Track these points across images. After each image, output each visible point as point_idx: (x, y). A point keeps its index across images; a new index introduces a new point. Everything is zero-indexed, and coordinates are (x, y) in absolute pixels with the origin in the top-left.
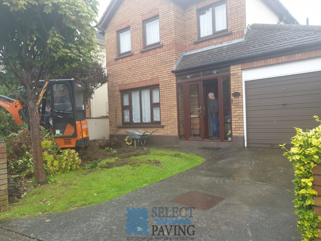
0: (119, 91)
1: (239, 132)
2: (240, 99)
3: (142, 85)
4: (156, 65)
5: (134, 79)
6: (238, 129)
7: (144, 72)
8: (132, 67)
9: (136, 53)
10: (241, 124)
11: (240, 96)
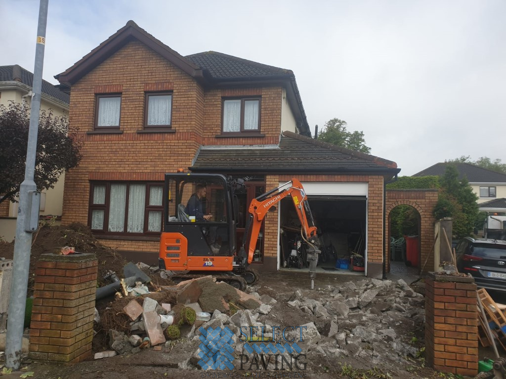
0: (88, 181)
1: (273, 252)
2: (275, 214)
3: (134, 177)
4: (163, 155)
5: (121, 168)
6: (271, 248)
7: (140, 160)
8: (118, 150)
9: (128, 132)
10: (274, 243)
11: (276, 211)
